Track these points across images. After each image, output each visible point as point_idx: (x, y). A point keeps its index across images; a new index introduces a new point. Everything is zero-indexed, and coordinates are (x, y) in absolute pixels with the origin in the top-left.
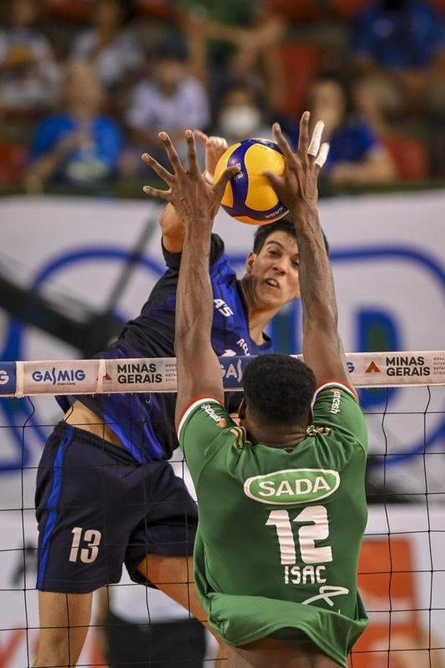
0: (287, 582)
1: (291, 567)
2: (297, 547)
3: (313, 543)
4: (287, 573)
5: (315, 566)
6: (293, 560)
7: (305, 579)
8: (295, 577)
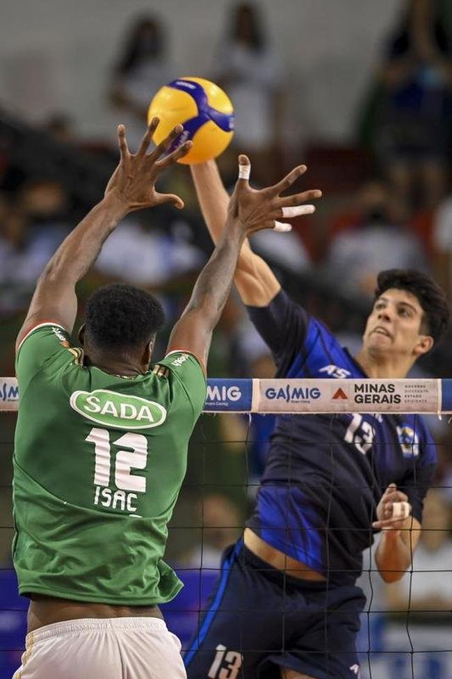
0: (96, 503)
1: (102, 488)
2: (113, 470)
3: (130, 469)
4: (97, 493)
5: (127, 493)
6: (106, 482)
7: (115, 504)
8: (106, 500)
